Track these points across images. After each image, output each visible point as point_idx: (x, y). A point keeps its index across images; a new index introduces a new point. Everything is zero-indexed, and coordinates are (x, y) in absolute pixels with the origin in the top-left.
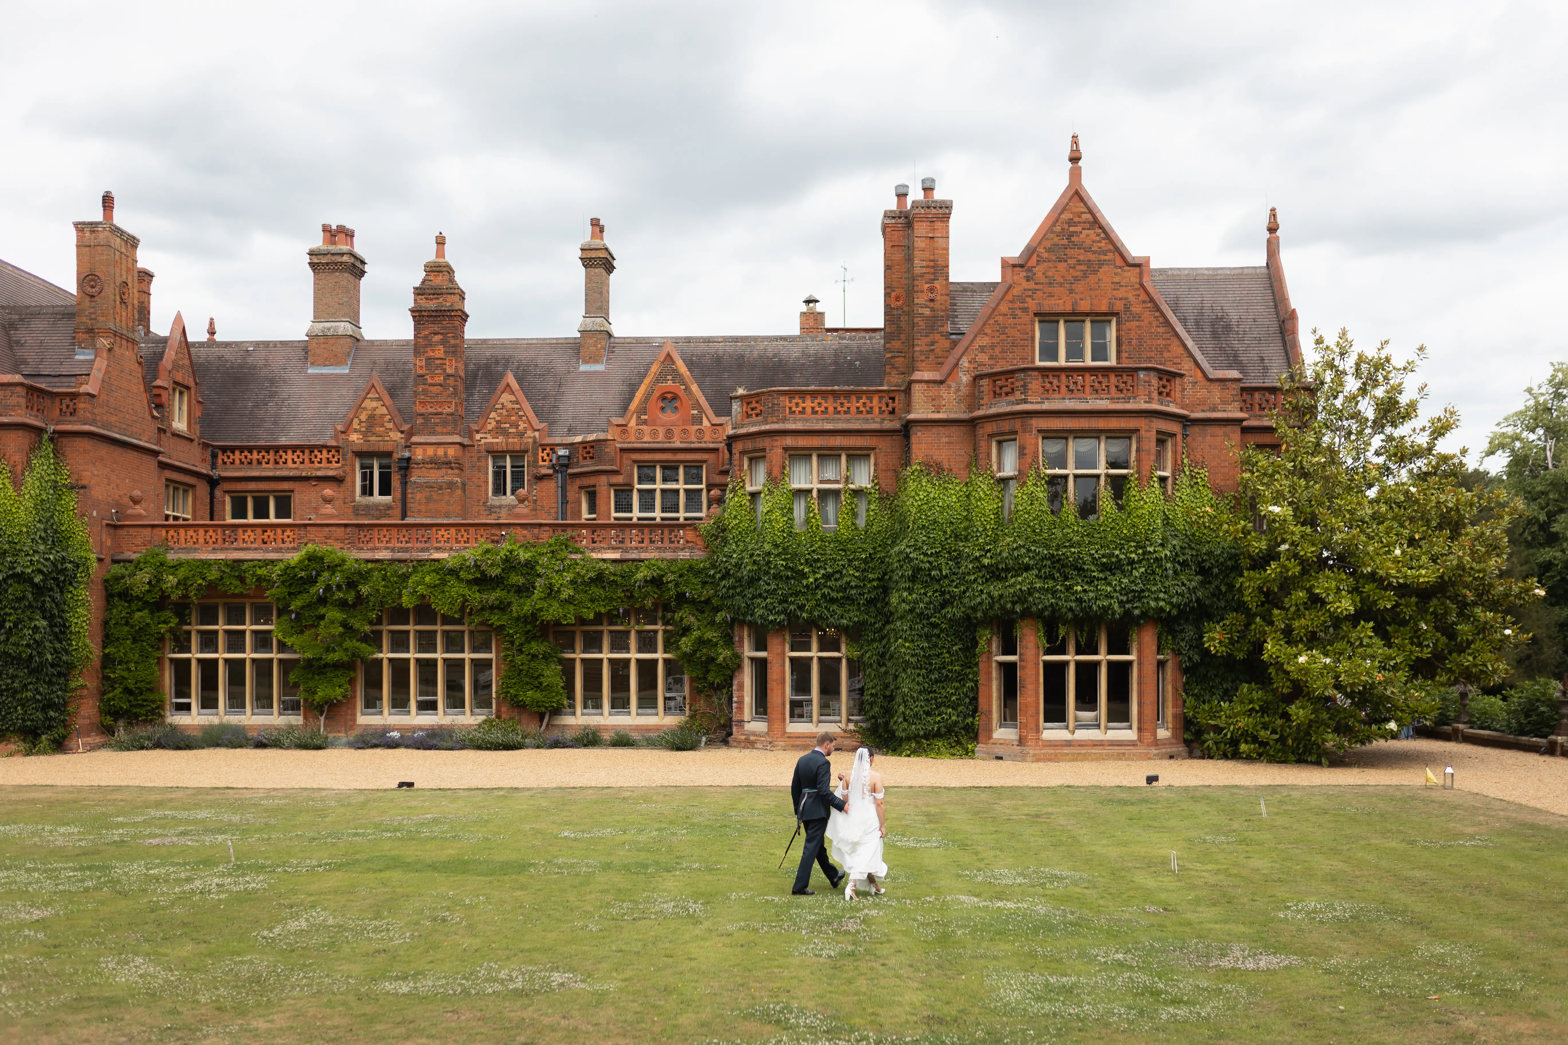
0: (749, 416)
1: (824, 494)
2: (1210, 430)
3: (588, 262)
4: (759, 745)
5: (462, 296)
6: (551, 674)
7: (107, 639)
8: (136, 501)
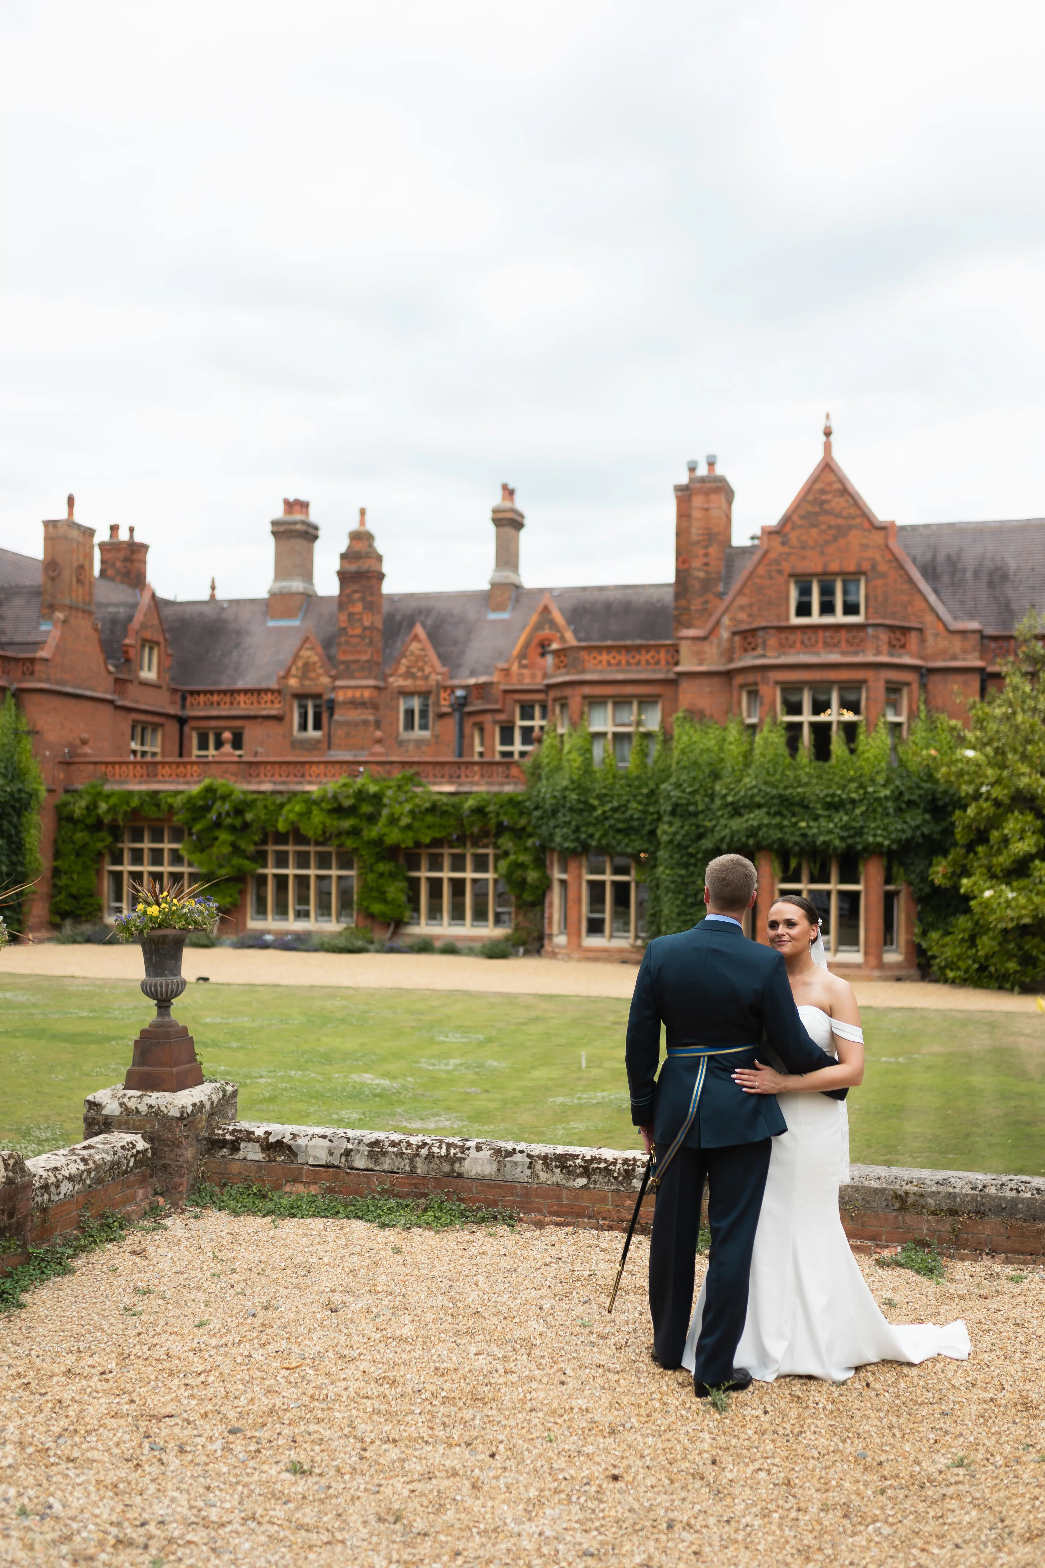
0: (559, 668)
1: (618, 737)
2: (951, 677)
3: (499, 522)
4: (560, 956)
5: (379, 558)
6: (395, 890)
7: (57, 854)
8: (84, 742)
